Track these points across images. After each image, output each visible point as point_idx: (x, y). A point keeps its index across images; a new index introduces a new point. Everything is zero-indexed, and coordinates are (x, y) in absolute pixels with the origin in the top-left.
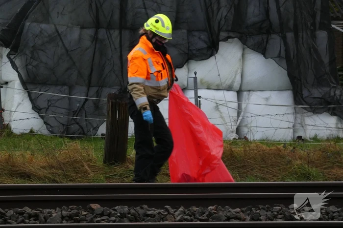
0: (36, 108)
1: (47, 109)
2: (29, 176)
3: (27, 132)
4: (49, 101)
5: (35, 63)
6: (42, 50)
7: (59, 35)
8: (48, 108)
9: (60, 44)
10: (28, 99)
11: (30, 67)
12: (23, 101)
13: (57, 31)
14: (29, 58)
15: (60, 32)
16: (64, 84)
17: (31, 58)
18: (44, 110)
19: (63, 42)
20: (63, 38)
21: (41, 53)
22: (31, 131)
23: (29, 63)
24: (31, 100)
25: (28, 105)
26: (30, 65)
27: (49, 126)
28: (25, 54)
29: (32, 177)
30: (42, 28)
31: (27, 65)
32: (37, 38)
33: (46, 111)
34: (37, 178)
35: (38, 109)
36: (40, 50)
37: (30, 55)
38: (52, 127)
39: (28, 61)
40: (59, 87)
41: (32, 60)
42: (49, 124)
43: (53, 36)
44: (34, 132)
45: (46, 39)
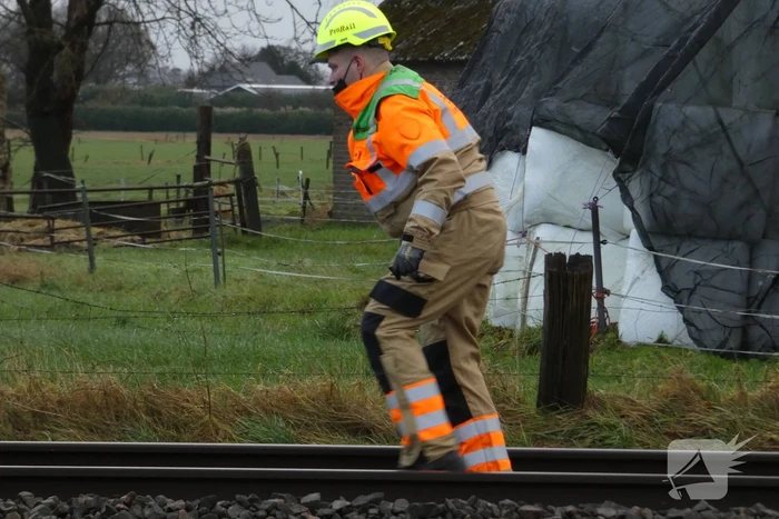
0: (669, 289)
1: (692, 292)
2: (368, 432)
3: (651, 342)
4: (696, 273)
5: (669, 191)
6: (686, 163)
7: (724, 129)
8: (695, 288)
9: (726, 149)
10: (655, 269)
11: (659, 199)
12: (643, 272)
13: (720, 122)
14: (656, 179)
15: (726, 122)
16: (731, 238)
17: (661, 179)
18: (685, 294)
19: (732, 146)
20: (732, 136)
21: (682, 169)
22: (661, 340)
23: (656, 191)
24: (660, 271)
25: (653, 281)
26: (659, 195)
27: (693, 329)
28: (649, 171)
29: (374, 435)
30: (687, 113)
31: (651, 196)
32: (675, 136)
33: (691, 294)
34: (385, 436)
35: (673, 291)
36: (680, 162)
37: (659, 174)
38: (700, 330)
39: (654, 188)
40: (721, 245)
41: (662, 183)
42: (693, 325)
43: (711, 132)
44: (666, 342)
45: (694, 139)
